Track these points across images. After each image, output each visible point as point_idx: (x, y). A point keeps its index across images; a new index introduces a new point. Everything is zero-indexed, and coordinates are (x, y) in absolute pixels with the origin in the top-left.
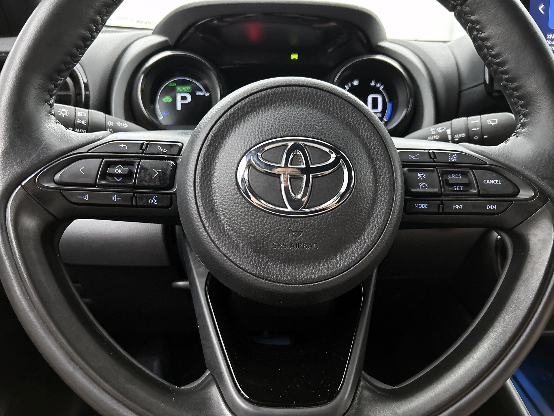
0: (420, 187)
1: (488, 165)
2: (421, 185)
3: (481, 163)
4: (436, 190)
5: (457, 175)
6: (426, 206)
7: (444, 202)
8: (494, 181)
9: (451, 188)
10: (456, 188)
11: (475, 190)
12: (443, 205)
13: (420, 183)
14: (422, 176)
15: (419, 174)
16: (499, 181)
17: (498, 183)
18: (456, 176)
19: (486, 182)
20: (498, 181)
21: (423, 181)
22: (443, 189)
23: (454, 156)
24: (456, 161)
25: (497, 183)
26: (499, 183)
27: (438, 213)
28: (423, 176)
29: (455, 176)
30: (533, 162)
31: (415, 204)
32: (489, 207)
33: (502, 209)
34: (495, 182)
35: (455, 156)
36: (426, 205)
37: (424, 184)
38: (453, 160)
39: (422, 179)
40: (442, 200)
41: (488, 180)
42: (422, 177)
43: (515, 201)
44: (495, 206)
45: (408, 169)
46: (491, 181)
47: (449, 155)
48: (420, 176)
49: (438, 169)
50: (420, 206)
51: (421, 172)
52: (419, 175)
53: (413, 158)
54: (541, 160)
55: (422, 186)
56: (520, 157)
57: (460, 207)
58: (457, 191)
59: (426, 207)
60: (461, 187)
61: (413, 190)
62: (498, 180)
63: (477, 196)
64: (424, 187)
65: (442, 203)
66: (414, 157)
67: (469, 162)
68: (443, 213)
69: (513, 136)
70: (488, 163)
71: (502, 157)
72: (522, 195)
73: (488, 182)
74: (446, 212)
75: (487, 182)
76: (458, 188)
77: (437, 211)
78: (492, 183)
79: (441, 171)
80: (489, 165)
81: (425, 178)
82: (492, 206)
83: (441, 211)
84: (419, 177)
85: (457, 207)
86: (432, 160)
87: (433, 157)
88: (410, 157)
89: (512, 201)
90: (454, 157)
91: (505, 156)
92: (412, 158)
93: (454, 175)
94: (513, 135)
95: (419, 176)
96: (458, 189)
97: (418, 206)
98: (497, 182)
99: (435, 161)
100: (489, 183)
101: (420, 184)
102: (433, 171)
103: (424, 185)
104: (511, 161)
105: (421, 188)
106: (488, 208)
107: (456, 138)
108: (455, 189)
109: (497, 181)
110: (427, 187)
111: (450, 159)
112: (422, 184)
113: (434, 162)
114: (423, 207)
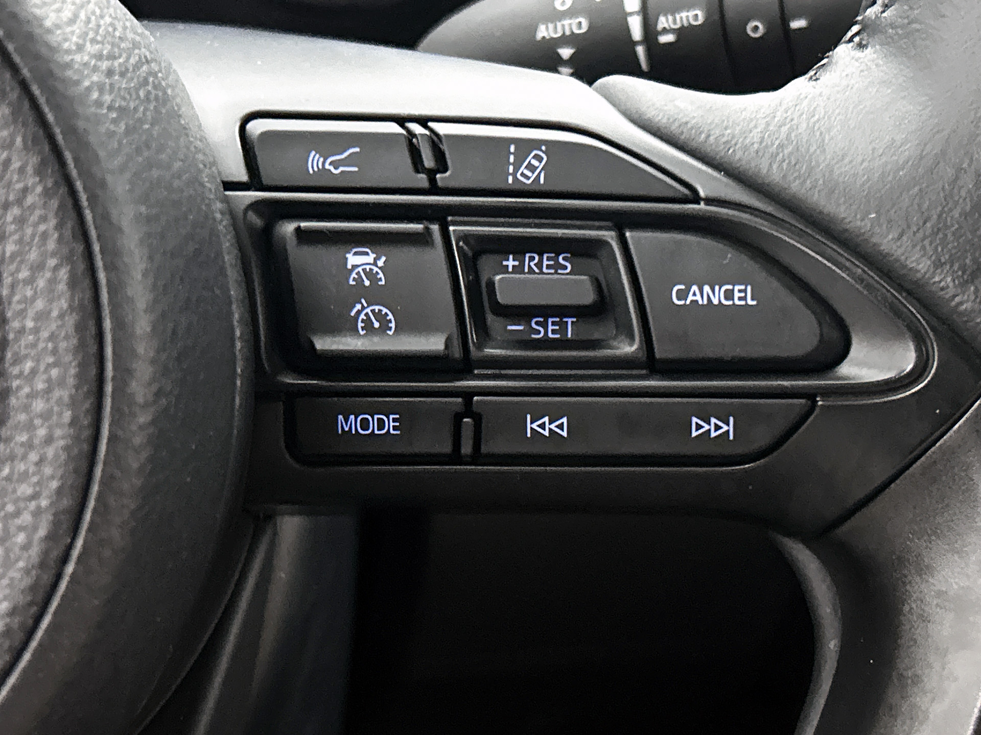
0: (360, 325)
1: (702, 206)
2: (362, 316)
3: (670, 194)
4: (434, 343)
5: (548, 259)
6: (390, 424)
7: (477, 401)
8: (723, 289)
9: (521, 328)
10: (545, 325)
11: (632, 338)
12: (478, 419)
13: (359, 307)
14: (368, 267)
15: (356, 254)
16: (749, 288)
17: (743, 303)
18: (545, 263)
19: (682, 295)
20: (745, 291)
21: (373, 295)
22: (472, 336)
23: (536, 157)
24: (542, 181)
25: (737, 302)
26: (750, 302)
27: (455, 457)
28: (375, 269)
29: (539, 265)
30: (916, 189)
31: (340, 417)
32: (698, 427)
33: (762, 437)
34: (729, 295)
35: (540, 159)
36: (394, 420)
37: (377, 308)
38: (528, 178)
39: (367, 283)
40: (468, 395)
41: (695, 288)
42: (370, 275)
43: (828, 392)
44: (728, 425)
45: (298, 229)
46: (707, 288)
47: (512, 149)
48: (360, 269)
49: (451, 228)
50: (365, 424)
51: (363, 246)
52: (352, 260)
53: (332, 168)
54: (957, 178)
55: (367, 322)
56: (860, 159)
57: (561, 427)
58: (546, 344)
59: (395, 428)
60: (570, 320)
61: (323, 344)
62: (743, 287)
63: (644, 372)
64: (377, 325)
65: (468, 409)
66: (335, 164)
67: (605, 190)
68: (477, 457)
69: (851, 40)
70: (702, 194)
71: (774, 156)
72: (860, 364)
73: (695, 295)
74: (493, 456)
75: (691, 297)
76: (550, 328)
77: (447, 448)
78: (715, 301)
79: (465, 237)
80: (709, 201)
81: (381, 275)
82: (713, 420)
83: (466, 449)
84: (354, 275)
85: (542, 426)
86: (422, 180)
87: (428, 161)
88: (314, 162)
89: (810, 395)
90: (535, 163)
91: (791, 154)
92: (327, 166)
93: (536, 260)
94: (849, 34)
95: (355, 267)
96: (551, 331)
97: (350, 424)
98: (737, 295)
99: (440, 184)
100: (697, 301)
101: (359, 312)
102: (422, 239)
103: (379, 315)
104: (816, 180)
105: (362, 333)
106: (694, 434)
107: (665, 31)
108: (539, 332)
109: (737, 288)
110: (393, 325)
111: (514, 175)
112: (368, 310)
113: (434, 189)
114: (376, 432)
